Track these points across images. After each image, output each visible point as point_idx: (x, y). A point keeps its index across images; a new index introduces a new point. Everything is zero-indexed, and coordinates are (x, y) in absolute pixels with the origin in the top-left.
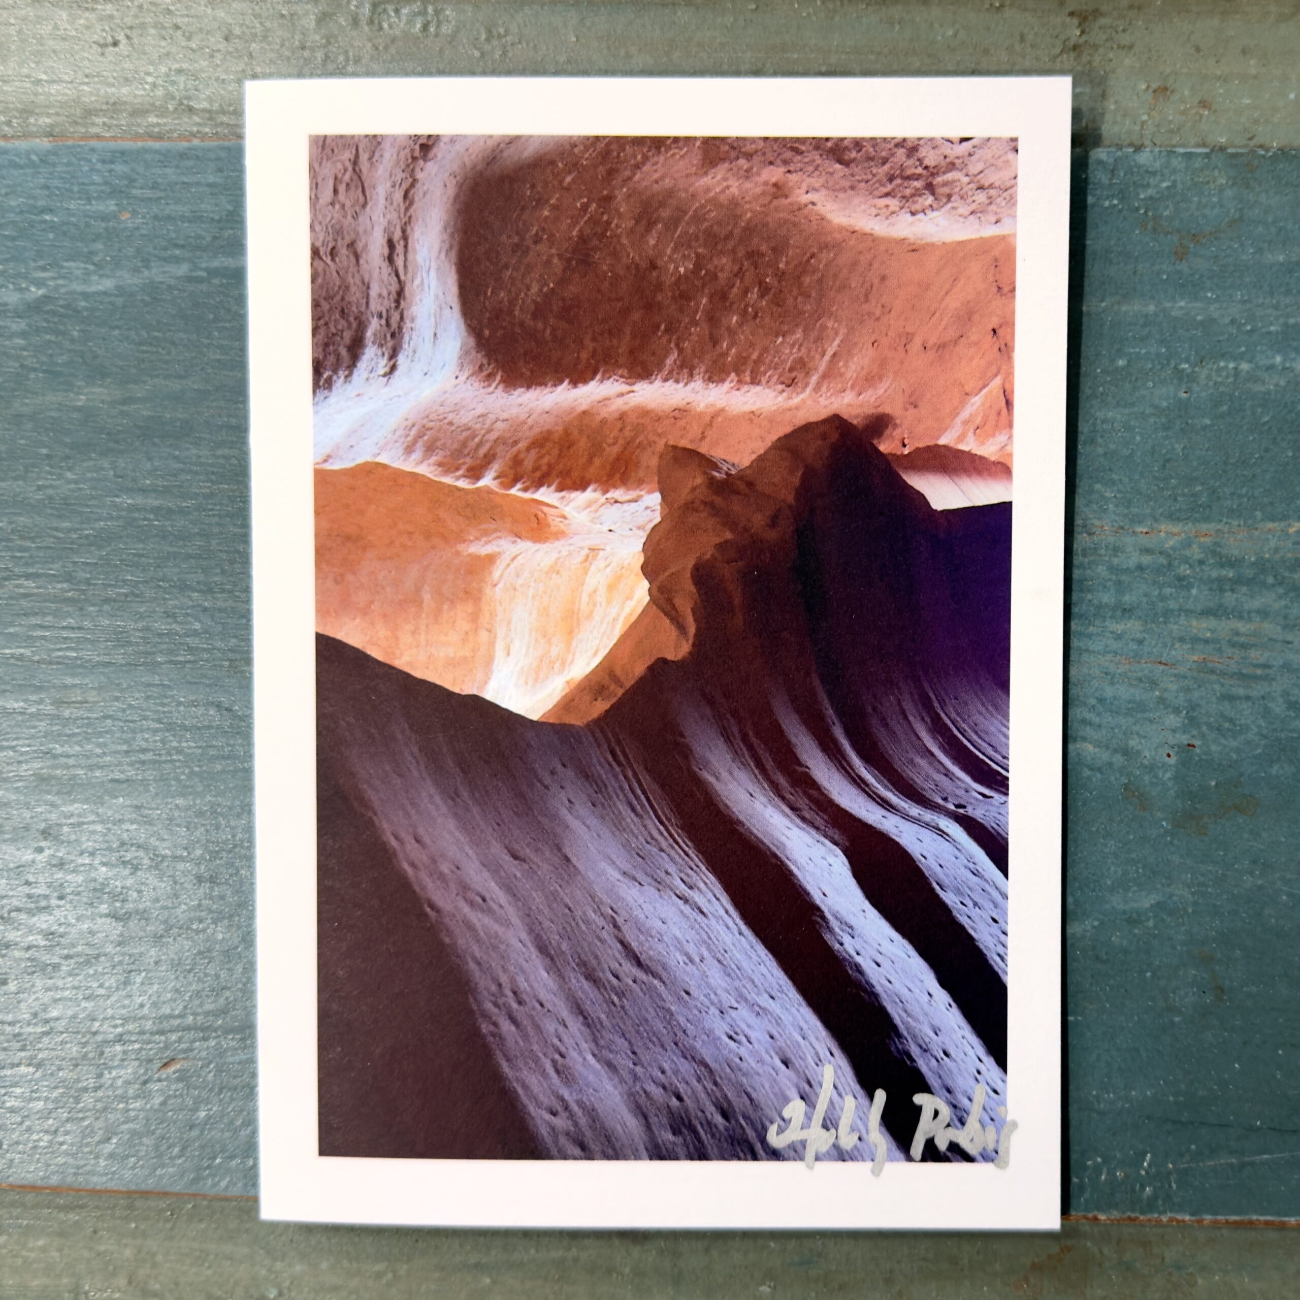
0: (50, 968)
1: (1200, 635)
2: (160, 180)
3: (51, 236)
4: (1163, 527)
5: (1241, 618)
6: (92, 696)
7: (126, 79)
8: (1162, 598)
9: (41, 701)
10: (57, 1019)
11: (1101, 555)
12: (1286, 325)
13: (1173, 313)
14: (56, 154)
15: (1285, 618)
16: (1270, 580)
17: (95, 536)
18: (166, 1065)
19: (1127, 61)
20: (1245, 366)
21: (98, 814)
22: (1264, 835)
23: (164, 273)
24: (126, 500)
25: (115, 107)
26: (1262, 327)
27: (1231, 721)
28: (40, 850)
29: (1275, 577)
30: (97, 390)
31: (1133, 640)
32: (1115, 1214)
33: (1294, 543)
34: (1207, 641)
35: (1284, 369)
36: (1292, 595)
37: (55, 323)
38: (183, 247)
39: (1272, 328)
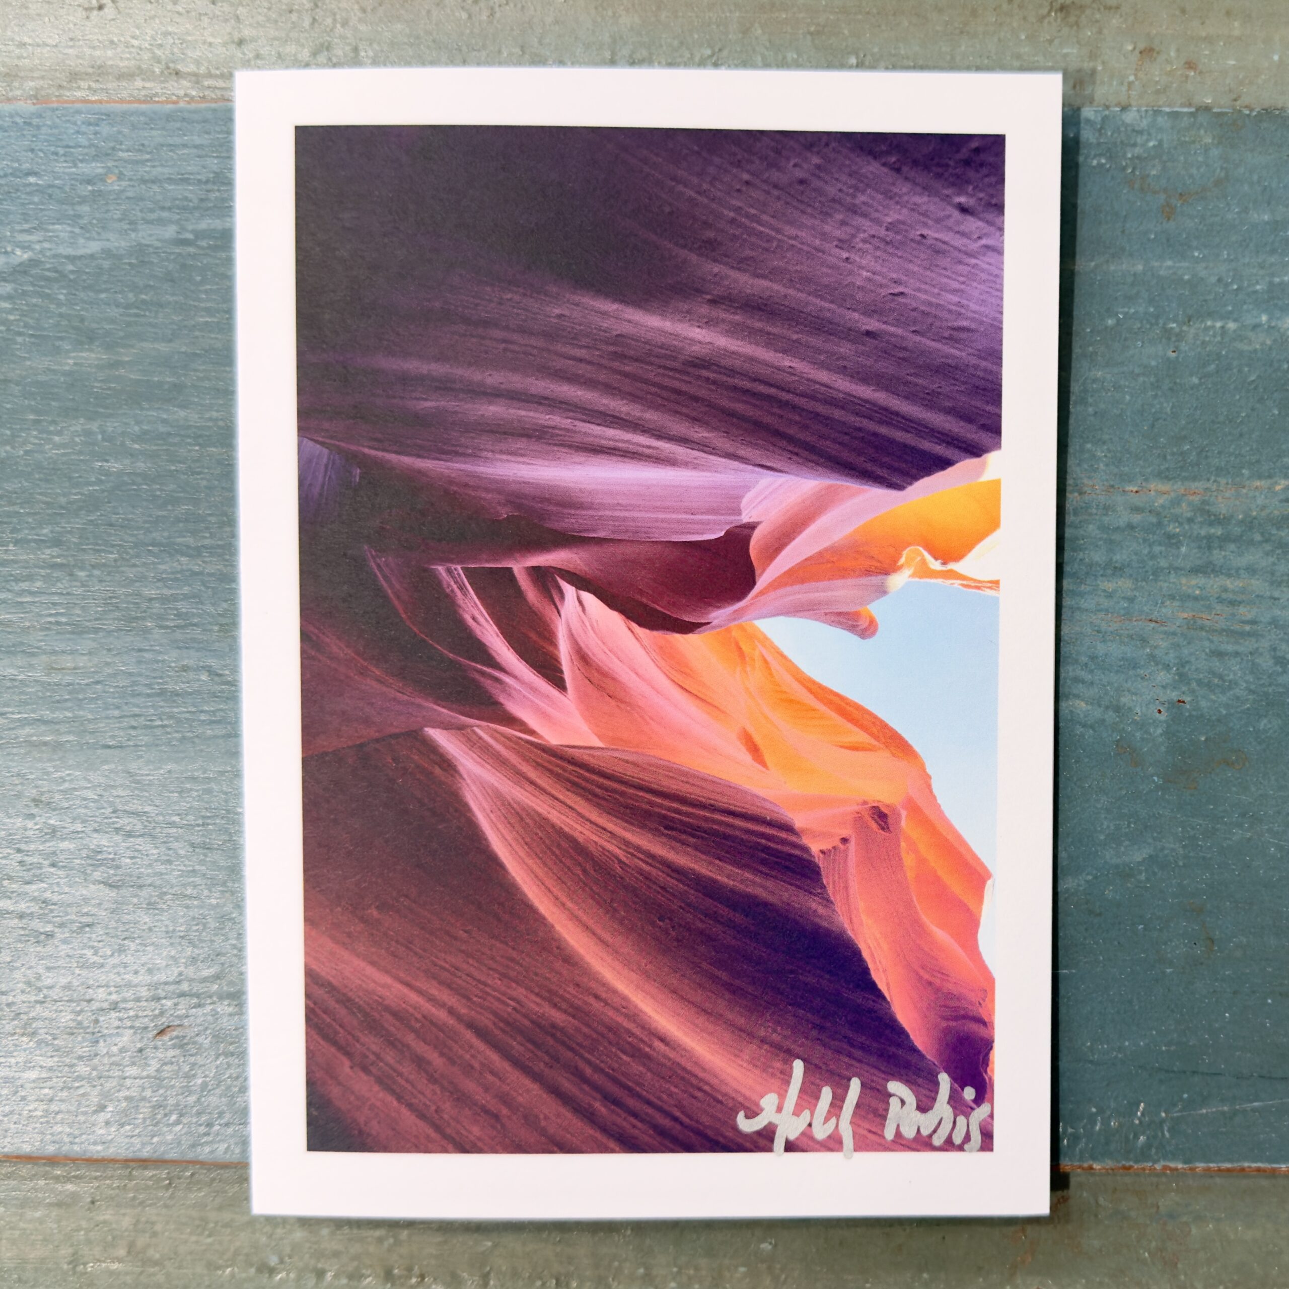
0: (43, 937)
1: (1190, 591)
2: (146, 143)
3: (36, 199)
4: (1152, 486)
5: (1229, 576)
6: (82, 661)
7: (112, 42)
8: (1153, 557)
9: (31, 667)
10: (50, 988)
11: (1091, 514)
12: (1271, 284)
13: (1162, 273)
14: (40, 116)
15: (1273, 574)
16: (1258, 537)
17: (84, 501)
18: (161, 1032)
19: (1115, 21)
20: (1232, 326)
21: (89, 781)
22: (1253, 789)
23: (151, 235)
24: (115, 466)
25: (100, 71)
26: (1249, 286)
27: (1221, 677)
28: (31, 816)
29: (1262, 534)
30: (84, 354)
31: (1124, 598)
32: (1110, 1163)
33: (1281, 501)
34: (1196, 599)
35: (1270, 327)
36: (1279, 551)
37: (41, 287)
38: (170, 209)
39: (1258, 287)
